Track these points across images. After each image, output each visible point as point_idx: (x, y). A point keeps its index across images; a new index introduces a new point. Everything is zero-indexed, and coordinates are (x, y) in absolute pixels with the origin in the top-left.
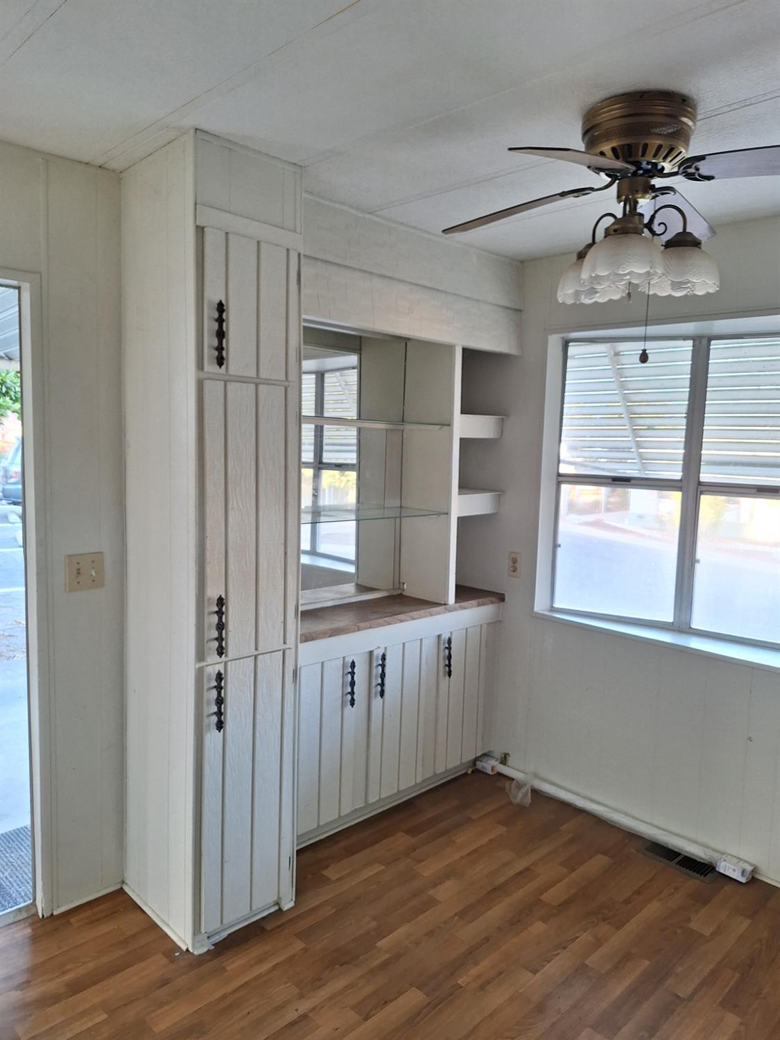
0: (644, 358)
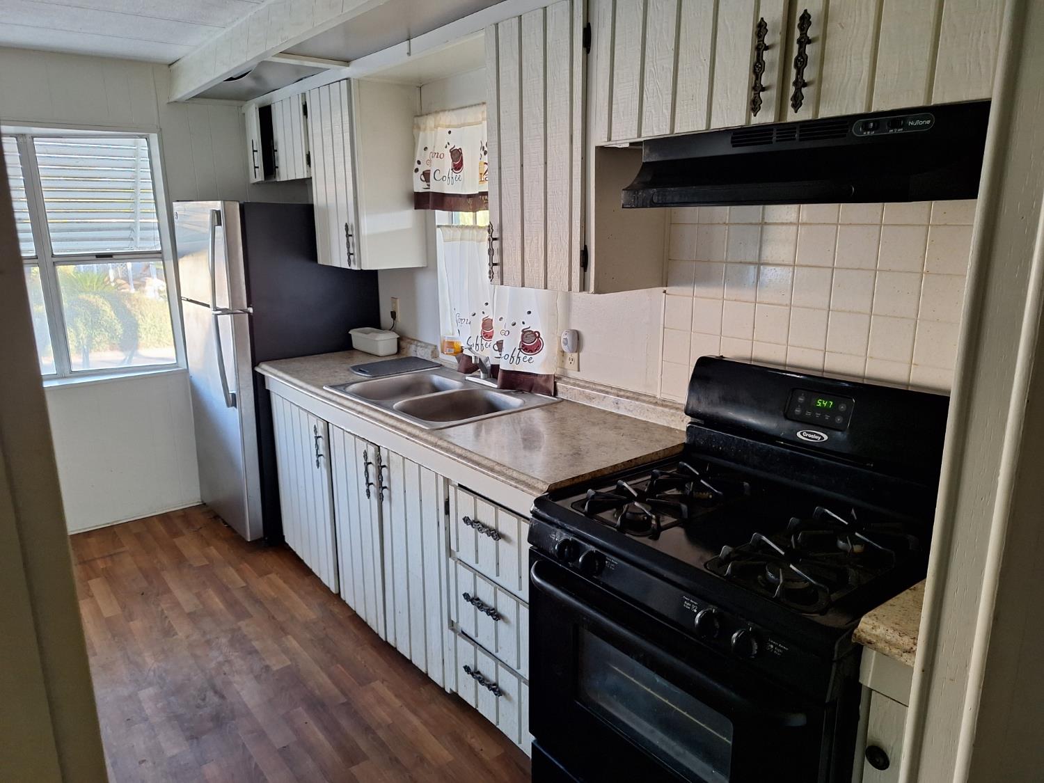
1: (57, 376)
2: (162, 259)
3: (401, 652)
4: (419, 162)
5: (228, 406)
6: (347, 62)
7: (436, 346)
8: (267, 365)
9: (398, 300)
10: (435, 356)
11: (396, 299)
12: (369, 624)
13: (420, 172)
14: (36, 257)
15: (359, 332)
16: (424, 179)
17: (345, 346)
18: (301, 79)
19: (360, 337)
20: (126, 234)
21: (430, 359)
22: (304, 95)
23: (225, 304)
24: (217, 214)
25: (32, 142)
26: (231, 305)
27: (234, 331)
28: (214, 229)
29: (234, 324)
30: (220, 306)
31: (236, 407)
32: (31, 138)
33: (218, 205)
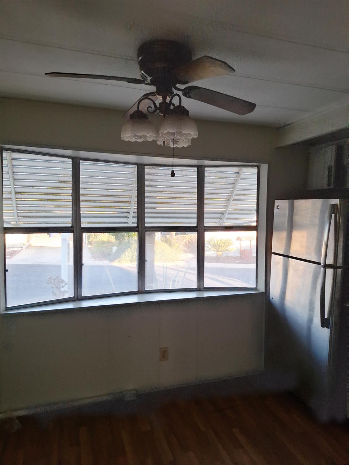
0: (173, 174)
1: (197, 289)
2: (257, 230)
5: (322, 326)
23: (330, 261)
24: (334, 206)
25: (204, 169)
26: (334, 262)
27: (334, 279)
28: (331, 216)
29: (335, 274)
30: (327, 263)
31: (328, 328)
32: (204, 168)
33: (336, 201)
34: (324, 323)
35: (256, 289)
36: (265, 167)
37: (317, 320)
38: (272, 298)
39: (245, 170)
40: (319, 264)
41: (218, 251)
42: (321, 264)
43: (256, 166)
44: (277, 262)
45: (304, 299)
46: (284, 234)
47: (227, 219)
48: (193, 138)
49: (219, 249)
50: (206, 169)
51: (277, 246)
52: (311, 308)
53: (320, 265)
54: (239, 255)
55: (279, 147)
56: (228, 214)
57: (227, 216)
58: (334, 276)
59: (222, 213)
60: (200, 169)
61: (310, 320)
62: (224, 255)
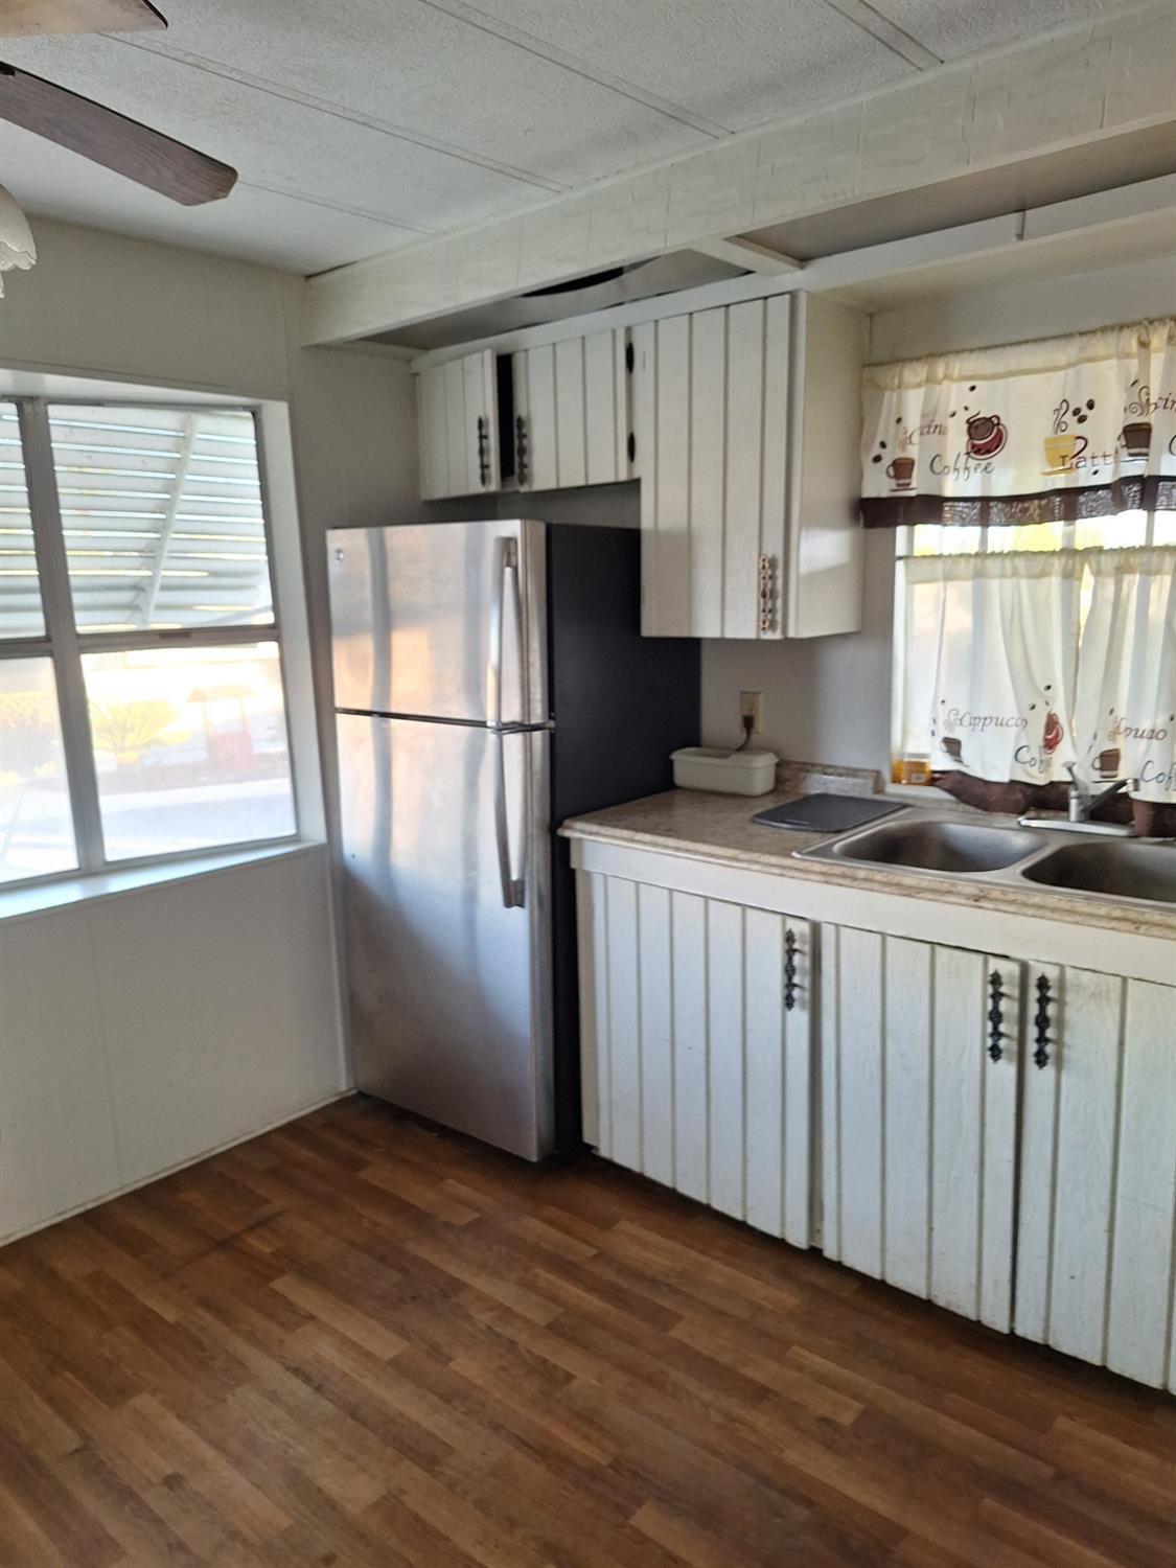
1: (80, 872)
2: (277, 639)
3: (1065, 1350)
4: (883, 445)
5: (508, 903)
6: (803, 260)
7: (878, 773)
8: (581, 820)
9: (761, 698)
10: (878, 788)
11: (758, 693)
12: (941, 1302)
13: (887, 461)
14: (47, 639)
15: (690, 754)
16: (892, 473)
17: (664, 783)
18: (621, 304)
19: (688, 766)
20: (126, 597)
21: (869, 795)
22: (629, 330)
23: (512, 713)
24: (507, 544)
25: (46, 413)
26: (523, 714)
27: (525, 764)
28: (502, 573)
29: (528, 749)
30: (506, 718)
31: (521, 905)
32: (46, 405)
33: (512, 528)
34: (513, 895)
35: (294, 839)
36: (278, 413)
37: (491, 889)
38: (353, 856)
39: (204, 423)
40: (483, 724)
41: (122, 749)
42: (489, 724)
43: (245, 408)
44: (354, 737)
45: (447, 839)
46: (367, 645)
47: (161, 607)
48: (16, 269)
49: (123, 739)
50: (53, 410)
51: (351, 686)
52: (470, 861)
53: (486, 727)
54: (203, 755)
55: (318, 346)
56: (164, 588)
57: (158, 597)
58: (525, 752)
59: (138, 588)
60: (28, 408)
61: (471, 897)
62: (148, 762)
